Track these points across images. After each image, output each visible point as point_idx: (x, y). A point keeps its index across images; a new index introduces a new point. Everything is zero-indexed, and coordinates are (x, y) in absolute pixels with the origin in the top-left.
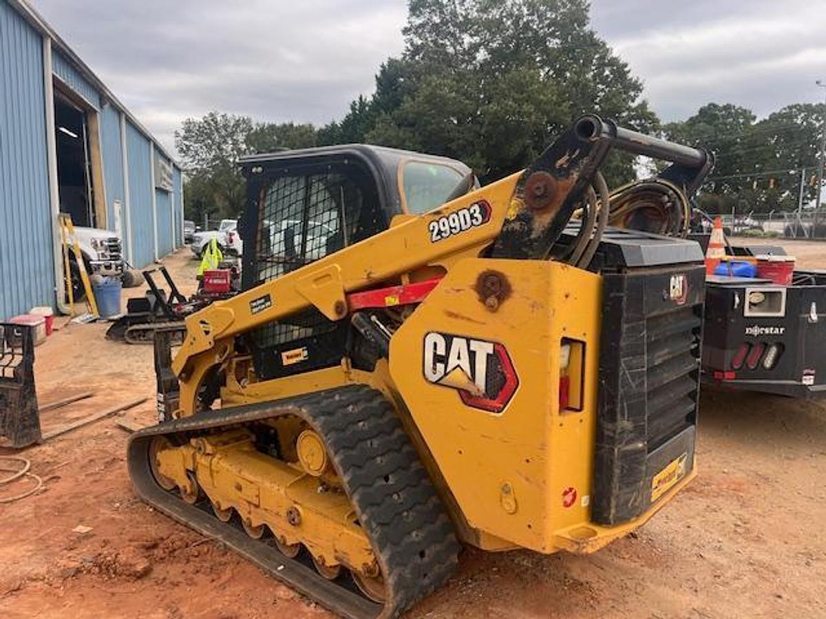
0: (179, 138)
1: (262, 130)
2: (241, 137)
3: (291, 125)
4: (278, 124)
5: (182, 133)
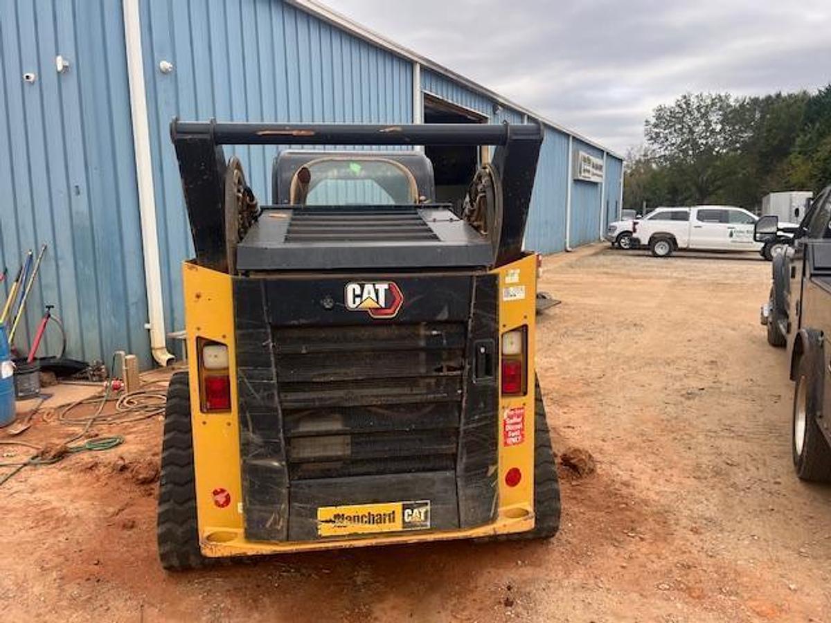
0: (650, 126)
1: (742, 106)
2: (714, 118)
3: (778, 96)
4: (762, 96)
5: (653, 121)
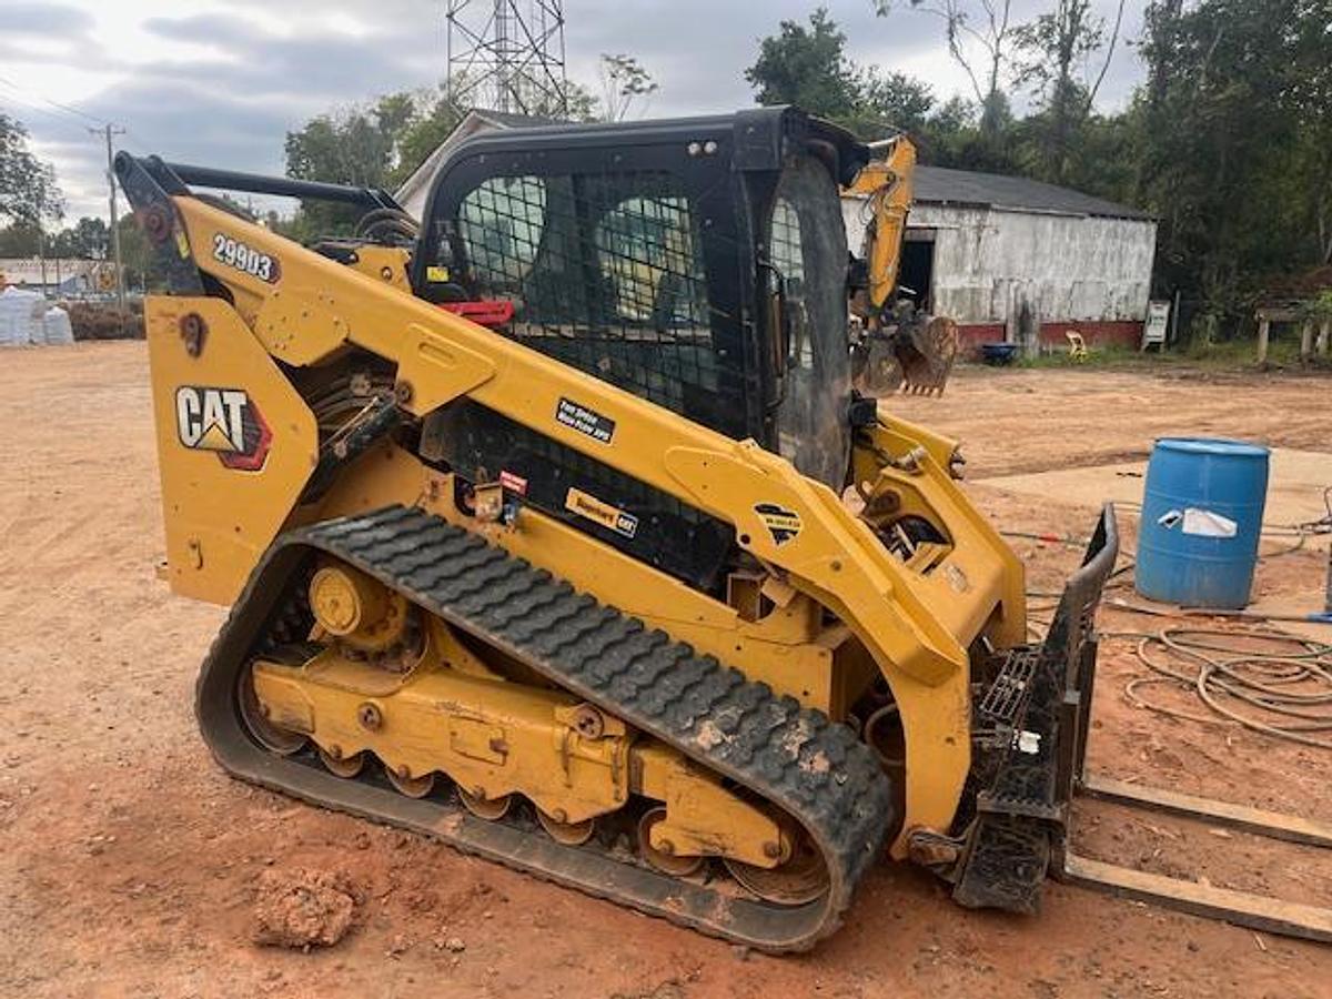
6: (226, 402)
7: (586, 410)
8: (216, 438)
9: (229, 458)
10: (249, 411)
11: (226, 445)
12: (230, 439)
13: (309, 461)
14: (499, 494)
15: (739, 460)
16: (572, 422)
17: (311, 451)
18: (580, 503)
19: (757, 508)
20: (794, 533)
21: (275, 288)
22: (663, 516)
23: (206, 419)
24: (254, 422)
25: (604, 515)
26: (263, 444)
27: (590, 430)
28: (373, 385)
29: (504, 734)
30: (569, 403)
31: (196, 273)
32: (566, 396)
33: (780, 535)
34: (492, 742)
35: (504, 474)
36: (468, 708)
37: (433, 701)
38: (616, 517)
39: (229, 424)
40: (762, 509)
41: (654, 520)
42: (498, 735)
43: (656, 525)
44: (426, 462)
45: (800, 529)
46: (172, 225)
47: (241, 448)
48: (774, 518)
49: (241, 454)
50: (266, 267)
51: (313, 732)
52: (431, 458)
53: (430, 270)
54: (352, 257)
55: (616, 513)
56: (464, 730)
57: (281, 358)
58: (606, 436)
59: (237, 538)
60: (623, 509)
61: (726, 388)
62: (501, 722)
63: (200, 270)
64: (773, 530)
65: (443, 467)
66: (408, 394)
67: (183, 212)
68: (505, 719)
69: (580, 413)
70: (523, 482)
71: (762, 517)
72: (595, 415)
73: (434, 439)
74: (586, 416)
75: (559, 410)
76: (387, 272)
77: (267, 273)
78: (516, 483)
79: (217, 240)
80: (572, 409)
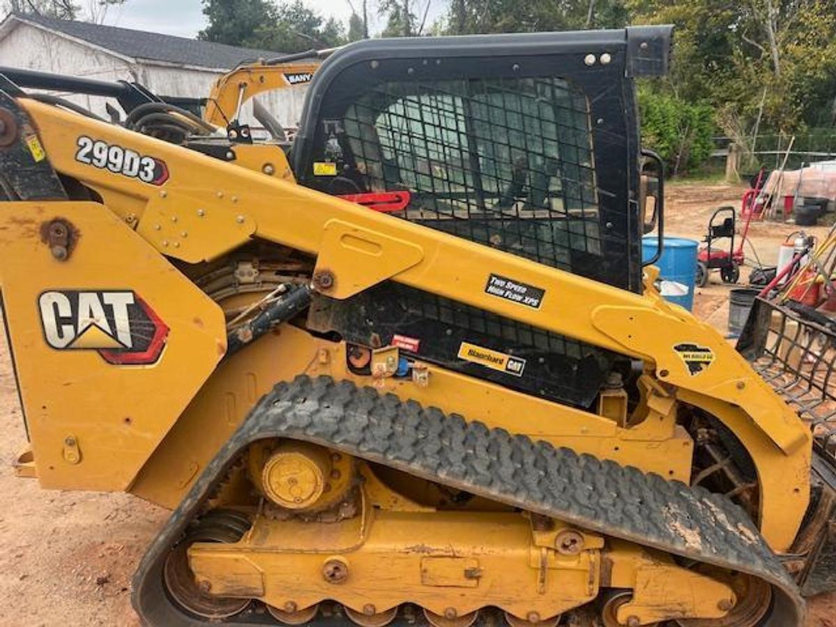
6: (106, 302)
7: (516, 283)
8: (96, 337)
9: (113, 355)
10: (138, 310)
11: (111, 343)
12: (114, 336)
13: (216, 349)
14: (396, 354)
15: (661, 313)
16: (502, 292)
17: (218, 341)
18: (471, 353)
19: (676, 348)
20: (707, 363)
21: (162, 189)
22: (550, 356)
23: (80, 319)
24: (149, 319)
25: (495, 360)
26: (160, 338)
27: (520, 298)
28: (261, 271)
29: (478, 563)
30: (499, 278)
31: (55, 176)
32: (494, 273)
33: (694, 367)
34: (466, 571)
35: (396, 337)
36: (439, 546)
37: (401, 546)
38: (505, 361)
39: (112, 323)
40: (678, 349)
41: (541, 360)
42: (474, 564)
43: (542, 364)
44: (315, 334)
45: (712, 361)
46: (19, 127)
47: (129, 345)
48: (691, 353)
49: (131, 350)
50: (149, 169)
51: (264, 595)
52: (318, 330)
53: (316, 165)
54: (229, 155)
55: (506, 357)
56: (434, 566)
57: (175, 256)
58: (535, 302)
59: (127, 429)
60: (513, 355)
61: (610, 253)
62: (474, 554)
63: (59, 174)
64: (687, 362)
65: (332, 336)
66: (328, 280)
67: (34, 116)
68: (478, 551)
69: (510, 285)
70: (416, 342)
71: (680, 354)
72: (524, 285)
73: (323, 313)
74: (515, 287)
75: (489, 285)
76: (268, 169)
77: (151, 174)
78: (410, 343)
79: (81, 143)
80: (502, 283)
